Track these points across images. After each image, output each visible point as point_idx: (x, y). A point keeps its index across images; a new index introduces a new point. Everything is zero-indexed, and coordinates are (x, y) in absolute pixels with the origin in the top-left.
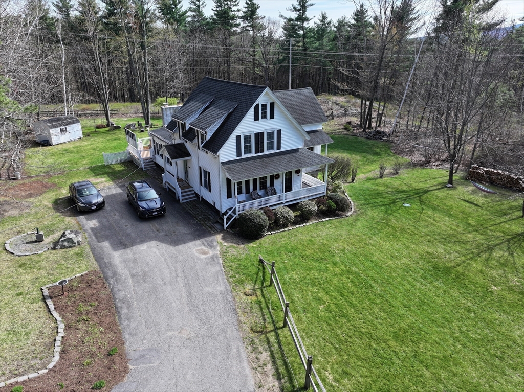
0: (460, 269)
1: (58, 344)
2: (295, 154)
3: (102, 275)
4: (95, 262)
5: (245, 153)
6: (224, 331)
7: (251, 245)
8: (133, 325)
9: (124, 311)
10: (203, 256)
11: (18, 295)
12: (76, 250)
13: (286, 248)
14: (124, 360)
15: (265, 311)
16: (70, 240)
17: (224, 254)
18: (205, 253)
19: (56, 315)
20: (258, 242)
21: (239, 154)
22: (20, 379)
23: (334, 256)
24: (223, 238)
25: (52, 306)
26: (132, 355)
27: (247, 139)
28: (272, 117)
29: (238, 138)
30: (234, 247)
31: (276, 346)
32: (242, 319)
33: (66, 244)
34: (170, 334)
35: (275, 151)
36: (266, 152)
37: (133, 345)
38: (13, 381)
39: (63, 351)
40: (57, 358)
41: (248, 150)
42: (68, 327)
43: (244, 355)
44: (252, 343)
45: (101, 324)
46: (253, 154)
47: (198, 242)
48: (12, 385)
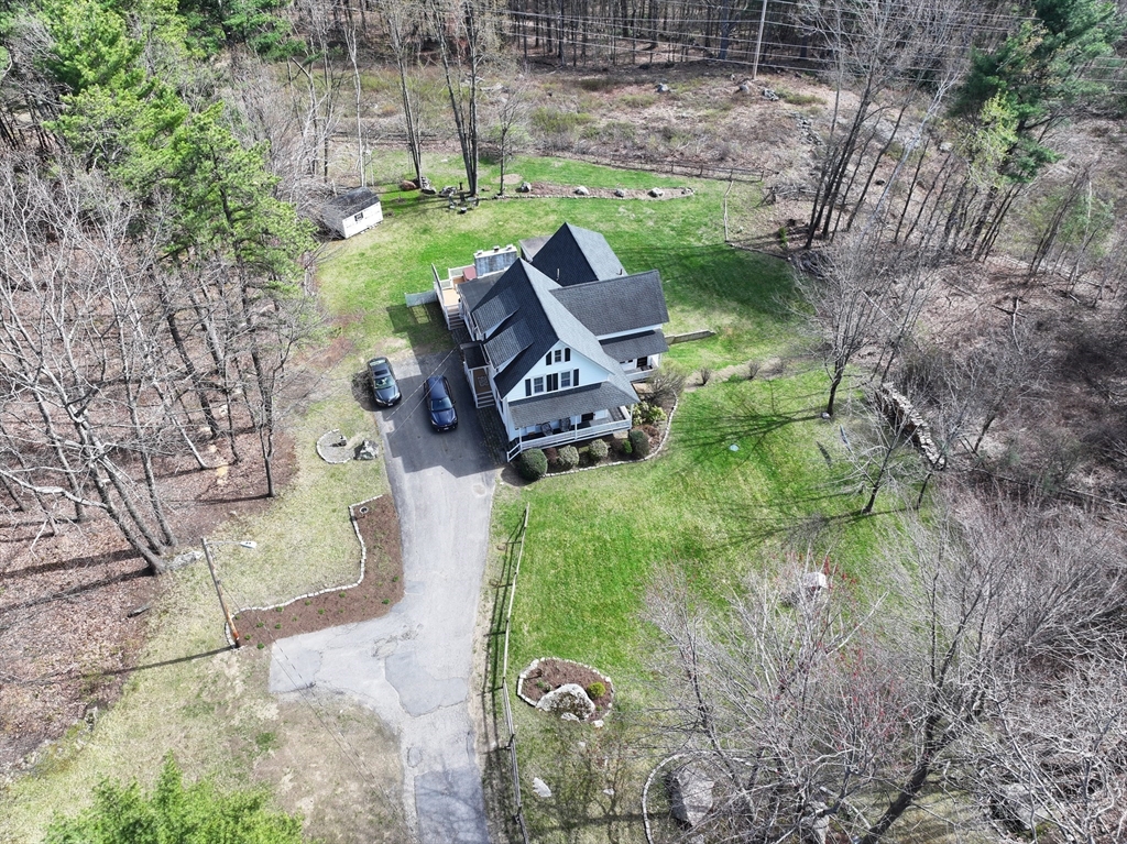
0: (712, 553)
1: (363, 565)
2: (596, 392)
3: (393, 501)
4: (389, 485)
5: (536, 391)
6: (471, 579)
7: (526, 488)
8: (411, 559)
9: (406, 545)
10: (478, 496)
11: (334, 511)
12: (372, 464)
13: (557, 497)
14: (402, 588)
15: (507, 567)
16: (368, 454)
17: (497, 495)
18: (480, 492)
19: (360, 537)
20: (533, 484)
21: (528, 393)
22: (344, 588)
23: (596, 517)
24: (503, 475)
25: (357, 528)
26: (407, 585)
27: (538, 380)
28: (568, 359)
29: (528, 382)
30: (509, 489)
31: (501, 598)
32: (488, 571)
33: (365, 456)
34: (434, 572)
35: (572, 387)
36: (560, 389)
37: (410, 576)
38: (339, 588)
39: (366, 572)
40: (362, 577)
41: (539, 388)
42: (368, 551)
43: (477, 602)
44: (486, 593)
45: (390, 552)
46: (545, 392)
47: (478, 476)
48: (339, 591)
